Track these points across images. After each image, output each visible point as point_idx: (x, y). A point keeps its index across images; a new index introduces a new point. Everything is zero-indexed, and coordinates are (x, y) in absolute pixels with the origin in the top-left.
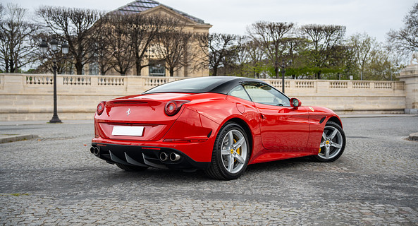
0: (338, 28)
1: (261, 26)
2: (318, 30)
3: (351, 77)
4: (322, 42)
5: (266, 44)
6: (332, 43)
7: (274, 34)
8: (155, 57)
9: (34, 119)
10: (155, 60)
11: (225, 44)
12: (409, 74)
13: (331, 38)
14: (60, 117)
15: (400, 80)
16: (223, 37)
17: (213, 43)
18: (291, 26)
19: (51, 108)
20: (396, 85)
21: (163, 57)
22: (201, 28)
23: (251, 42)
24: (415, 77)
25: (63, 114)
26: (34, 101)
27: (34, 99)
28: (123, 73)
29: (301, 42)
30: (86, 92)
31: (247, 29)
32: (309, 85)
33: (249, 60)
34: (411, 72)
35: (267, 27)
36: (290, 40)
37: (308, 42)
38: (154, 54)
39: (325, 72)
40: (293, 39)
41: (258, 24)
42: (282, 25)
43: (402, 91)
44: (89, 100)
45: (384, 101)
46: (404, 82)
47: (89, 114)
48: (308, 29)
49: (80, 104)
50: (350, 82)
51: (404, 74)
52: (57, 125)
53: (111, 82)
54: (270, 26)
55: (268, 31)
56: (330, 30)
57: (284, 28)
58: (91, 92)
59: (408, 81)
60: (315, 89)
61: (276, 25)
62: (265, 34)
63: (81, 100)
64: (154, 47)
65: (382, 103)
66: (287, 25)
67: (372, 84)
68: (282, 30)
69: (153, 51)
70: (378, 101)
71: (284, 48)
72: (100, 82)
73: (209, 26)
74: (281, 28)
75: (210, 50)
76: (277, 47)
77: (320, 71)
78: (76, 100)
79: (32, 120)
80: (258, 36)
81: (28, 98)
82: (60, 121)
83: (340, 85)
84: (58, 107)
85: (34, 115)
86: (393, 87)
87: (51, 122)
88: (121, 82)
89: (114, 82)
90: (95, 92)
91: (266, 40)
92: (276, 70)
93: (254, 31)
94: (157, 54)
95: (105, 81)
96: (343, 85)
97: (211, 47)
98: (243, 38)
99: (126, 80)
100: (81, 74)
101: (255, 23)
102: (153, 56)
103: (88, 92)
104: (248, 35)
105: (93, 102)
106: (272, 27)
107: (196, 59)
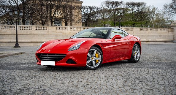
0: (143, 4)
1: (108, 3)
2: (133, 4)
3: (149, 26)
4: (135, 10)
5: (110, 11)
6: (140, 11)
7: (114, 7)
9: (5, 46)
10: (58, 18)
11: (91, 11)
12: (175, 24)
13: (140, 8)
14: (20, 45)
15: (171, 28)
16: (90, 8)
17: (85, 10)
18: (121, 2)
19: (15, 40)
21: (62, 17)
22: (78, 3)
23: (102, 10)
26: (5, 37)
27: (5, 36)
28: (43, 24)
29: (125, 10)
30: (29, 33)
31: (101, 3)
32: (131, 30)
33: (100, 18)
35: (110, 3)
36: (121, 9)
37: (129, 10)
38: (58, 16)
39: (137, 24)
40: (122, 8)
41: (107, 2)
42: (117, 2)
43: (172, 33)
44: (31, 37)
45: (164, 37)
46: (173, 28)
47: (31, 43)
48: (129, 4)
50: (149, 28)
51: (173, 25)
54: (112, 2)
55: (111, 5)
56: (139, 5)
58: (32, 33)
59: (175, 28)
60: (133, 32)
61: (115, 2)
62: (110, 6)
64: (58, 12)
65: (163, 38)
66: (120, 2)
67: (159, 30)
68: (117, 4)
69: (57, 14)
70: (161, 37)
71: (118, 13)
72: (36, 29)
73: (82, 2)
74: (117, 3)
75: (84, 14)
76: (115, 13)
77: (134, 24)
79: (4, 46)
80: (106, 7)
81: (2, 36)
82: (19, 47)
85: (5, 44)
86: (168, 31)
87: (15, 47)
88: (46, 29)
89: (42, 29)
90: (34, 33)
91: (110, 9)
92: (115, 23)
93: (104, 5)
94: (59, 15)
95: (38, 28)
96: (146, 30)
97: (84, 12)
98: (99, 8)
99: (48, 28)
100: (25, 25)
101: (105, 1)
102: (57, 16)
103: (30, 33)
104: (101, 7)
105: (33, 38)
106: (113, 3)
107: (77, 18)
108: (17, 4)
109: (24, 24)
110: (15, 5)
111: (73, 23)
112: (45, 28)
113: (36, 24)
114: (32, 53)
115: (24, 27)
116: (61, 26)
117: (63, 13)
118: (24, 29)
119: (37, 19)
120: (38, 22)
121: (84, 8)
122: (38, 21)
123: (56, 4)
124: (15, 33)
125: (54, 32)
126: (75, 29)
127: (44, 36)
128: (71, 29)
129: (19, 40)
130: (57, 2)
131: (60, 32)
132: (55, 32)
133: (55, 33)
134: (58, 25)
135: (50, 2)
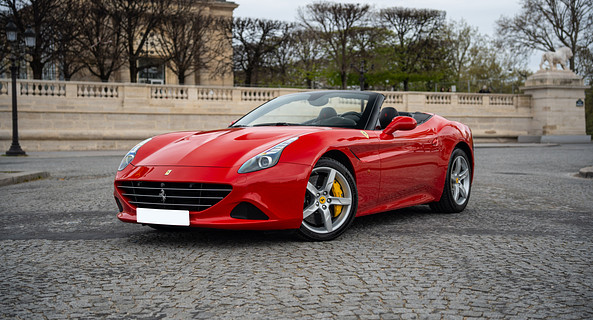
0: (434, 14)
1: (320, 9)
2: (403, 15)
3: (454, 88)
4: (410, 34)
5: (328, 36)
6: (424, 36)
7: (340, 22)
8: (155, 54)
10: (153, 58)
11: (264, 36)
12: (538, 83)
13: (424, 29)
14: (24, 146)
15: (526, 93)
16: (261, 24)
17: (246, 33)
18: (365, 9)
19: (10, 132)
20: (519, 100)
21: (168, 54)
22: (221, 8)
23: (300, 32)
24: (546, 88)
25: (26, 142)
28: (104, 78)
29: (378, 33)
30: (58, 107)
31: (299, 11)
32: (396, 100)
33: (295, 59)
34: (541, 81)
35: (329, 10)
36: (362, 31)
37: (390, 34)
38: (153, 49)
39: (414, 80)
40: (369, 29)
41: (317, 6)
42: (352, 7)
43: (528, 110)
44: (64, 120)
45: (503, 124)
46: (531, 96)
47: (64, 142)
48: (389, 14)
49: (48, 126)
50: (454, 95)
51: (531, 84)
52: (19, 159)
53: (98, 92)
54: (334, 8)
55: (331, 16)
56: (422, 17)
57: (355, 12)
58: (66, 108)
59: (536, 95)
60: (404, 105)
61: (344, 7)
62: (327, 21)
63: (51, 121)
64: (155, 37)
65: (501, 127)
66: (360, 7)
67: (486, 99)
68: (352, 15)
69: (152, 44)
70: (494, 124)
71: (354, 43)
72: (80, 92)
73: (233, 6)
74: (351, 12)
75: (240, 43)
76: (344, 42)
77: (407, 79)
78: (42, 119)
80: (316, 24)
82: (23, 153)
83: (441, 100)
84: (19, 131)
86: (515, 103)
87: (9, 154)
88: (114, 93)
89: (103, 92)
90: (73, 108)
91: (328, 30)
92: (343, 76)
93: (309, 16)
94: (158, 48)
95: (89, 90)
96: (445, 100)
97: (242, 40)
98: (292, 26)
99: (123, 91)
100: (40, 78)
101: (312, 4)
102: (152, 52)
103: (62, 108)
104: (299, 21)
105: (70, 123)
106: (337, 11)
107: (219, 58)
108: (12, 6)
109: (37, 75)
110: (7, 9)
111: (205, 76)
112: (112, 91)
113: (79, 76)
114: (74, 174)
115: (40, 88)
116: (162, 85)
117: (171, 42)
118: (40, 94)
119: (83, 61)
120: (87, 71)
121: (243, 25)
122: (86, 65)
123: (150, 11)
124: (7, 106)
125: (141, 103)
126: (215, 96)
127: (109, 116)
128: (200, 95)
129: (21, 132)
130: (150, 4)
131: (162, 105)
132: (147, 103)
133: (147, 109)
134: (153, 80)
135: (127, 5)
